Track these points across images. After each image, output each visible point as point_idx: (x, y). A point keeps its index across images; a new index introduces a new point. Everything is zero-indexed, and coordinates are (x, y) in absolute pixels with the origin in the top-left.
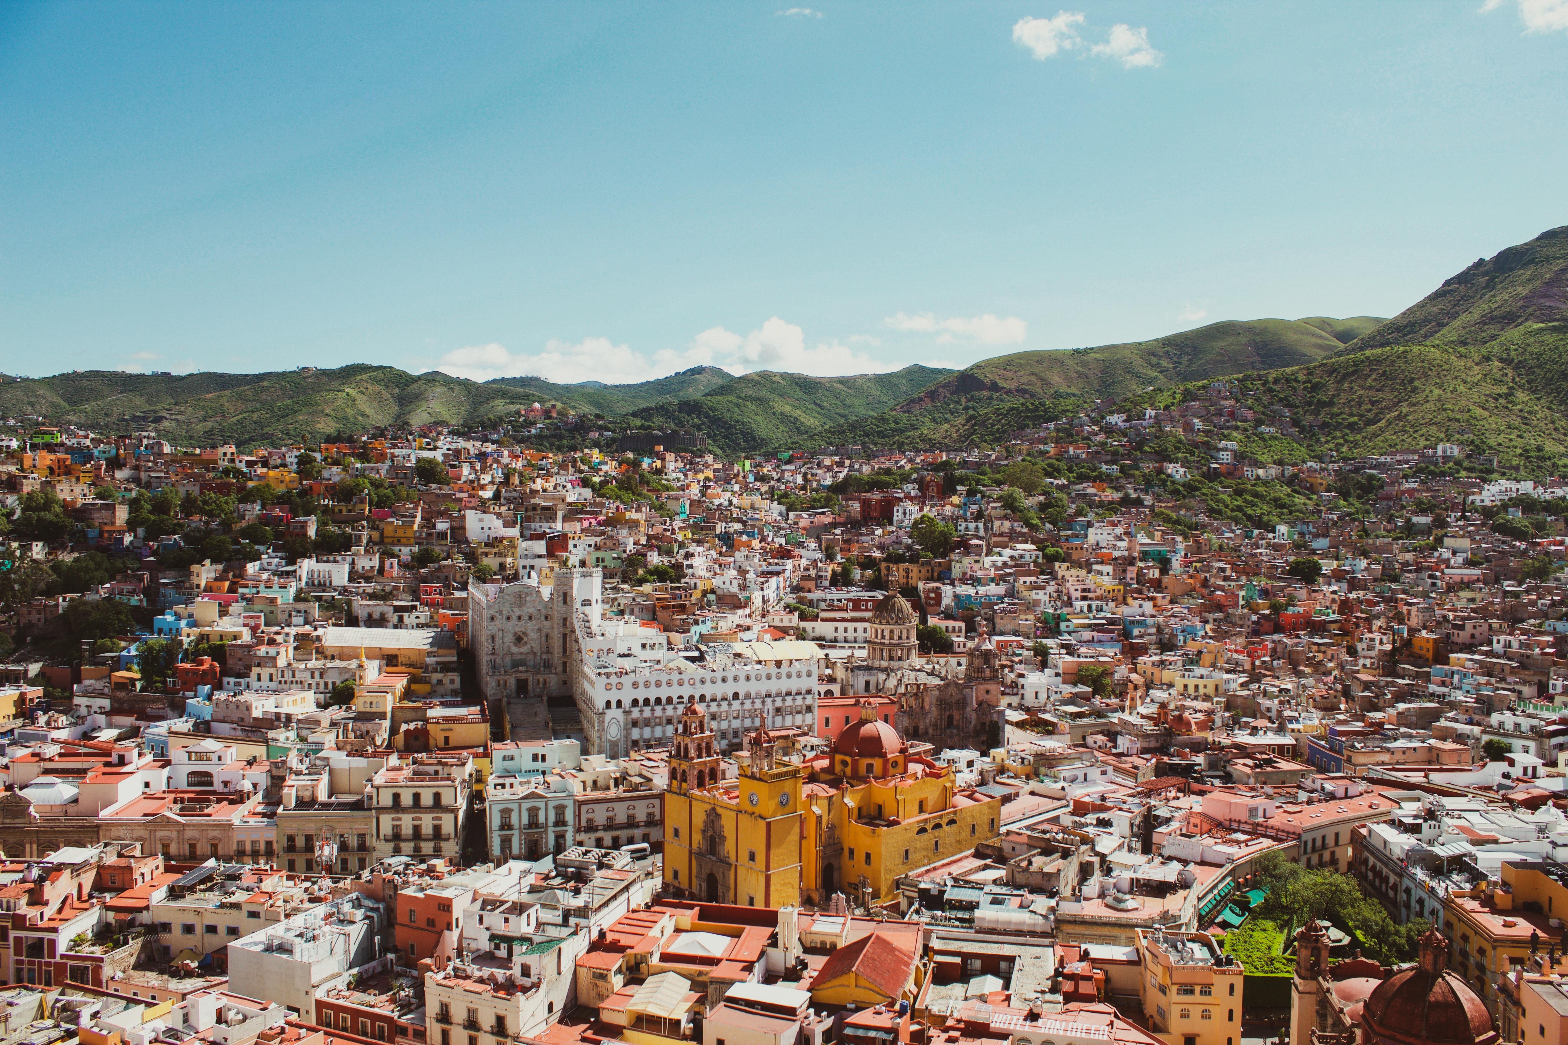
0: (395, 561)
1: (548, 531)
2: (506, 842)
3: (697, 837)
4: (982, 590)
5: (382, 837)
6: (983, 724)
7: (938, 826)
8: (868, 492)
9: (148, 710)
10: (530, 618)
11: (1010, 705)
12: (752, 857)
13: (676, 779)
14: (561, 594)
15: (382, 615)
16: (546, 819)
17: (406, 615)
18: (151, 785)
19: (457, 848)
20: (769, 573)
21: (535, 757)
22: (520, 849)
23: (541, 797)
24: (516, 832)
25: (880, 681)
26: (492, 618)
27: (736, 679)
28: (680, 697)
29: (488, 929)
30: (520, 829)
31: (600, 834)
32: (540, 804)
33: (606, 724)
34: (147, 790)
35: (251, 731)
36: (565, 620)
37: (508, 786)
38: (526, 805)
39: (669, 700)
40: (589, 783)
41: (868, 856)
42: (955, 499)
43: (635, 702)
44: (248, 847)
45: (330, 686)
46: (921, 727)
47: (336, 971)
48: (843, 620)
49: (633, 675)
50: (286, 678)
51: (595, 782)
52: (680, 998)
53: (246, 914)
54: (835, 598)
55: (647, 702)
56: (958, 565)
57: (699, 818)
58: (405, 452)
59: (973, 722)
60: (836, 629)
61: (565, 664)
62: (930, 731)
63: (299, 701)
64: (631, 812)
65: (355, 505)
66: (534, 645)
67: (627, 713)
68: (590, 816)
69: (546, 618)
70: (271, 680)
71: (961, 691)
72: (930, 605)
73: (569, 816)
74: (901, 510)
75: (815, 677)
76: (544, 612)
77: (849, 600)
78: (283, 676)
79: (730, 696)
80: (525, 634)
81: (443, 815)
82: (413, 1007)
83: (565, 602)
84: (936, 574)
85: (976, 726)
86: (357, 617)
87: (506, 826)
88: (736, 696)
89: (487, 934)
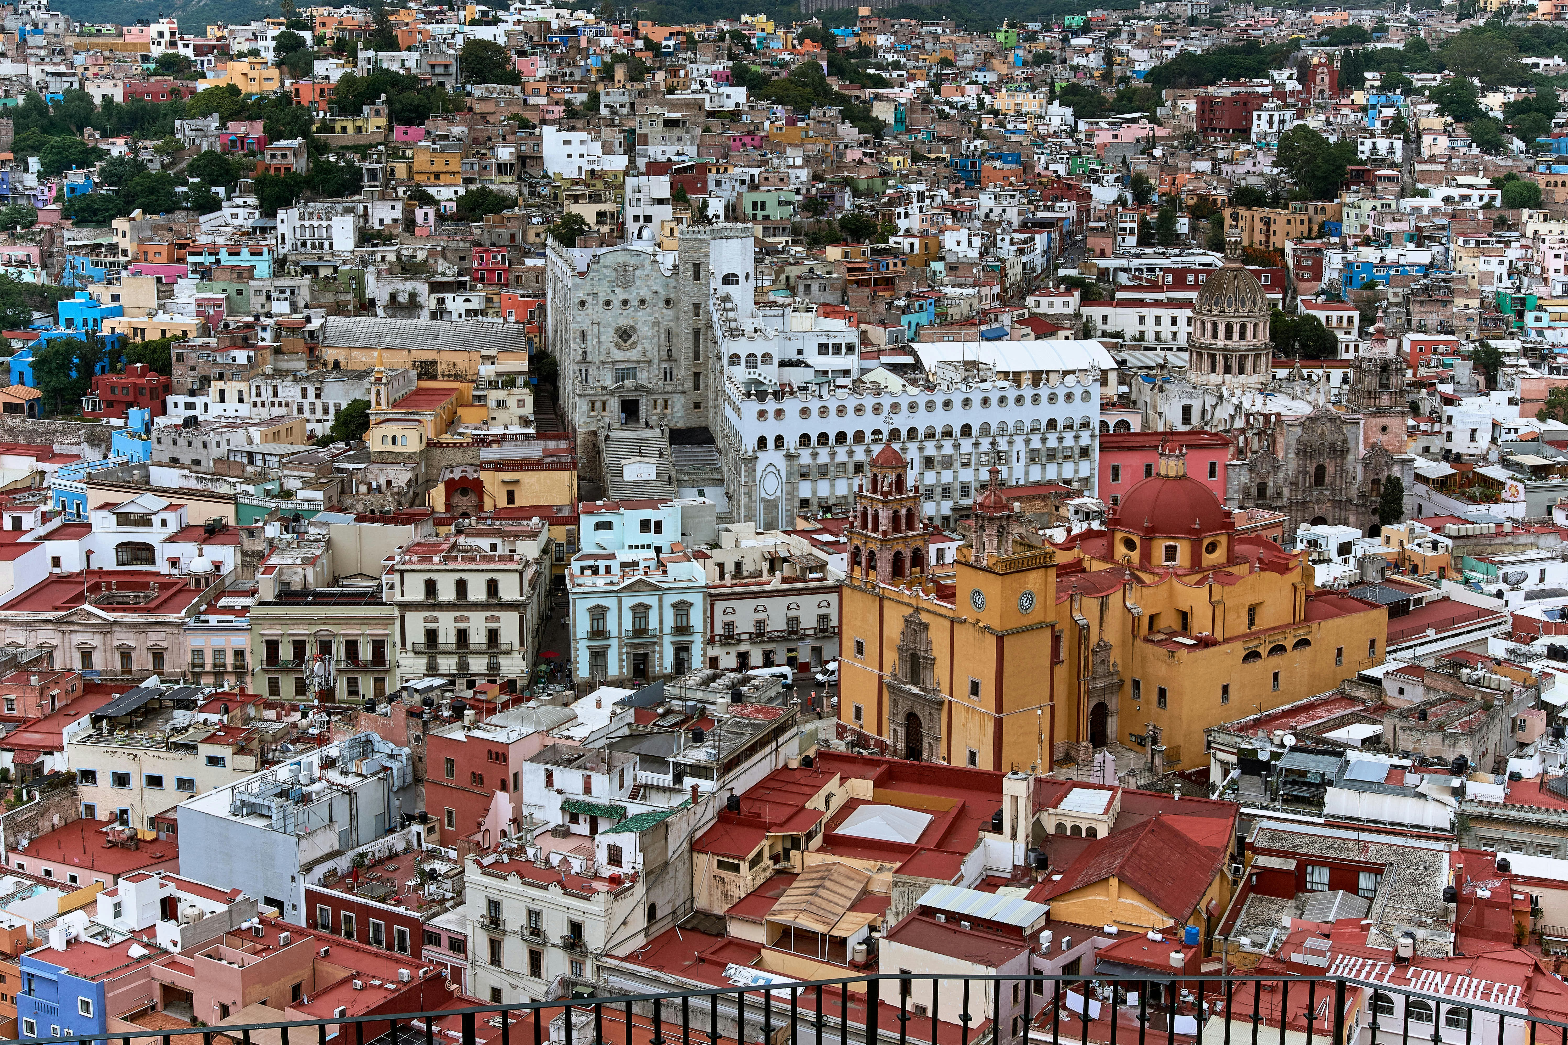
0: (431, 211)
1: (675, 159)
2: (598, 656)
3: (891, 657)
4: (1391, 254)
5: (409, 646)
6: (1376, 482)
7: (1279, 649)
8: (1213, 84)
9: (56, 448)
10: (642, 302)
11: (1426, 450)
12: (975, 689)
13: (859, 563)
14: (690, 265)
15: (413, 296)
16: (661, 622)
17: (449, 296)
18: (63, 562)
19: (524, 665)
20: (1034, 224)
21: (645, 526)
22: (621, 667)
23: (654, 588)
24: (614, 643)
25: (1208, 407)
26: (583, 303)
27: (966, 403)
28: (877, 432)
29: (560, 792)
30: (620, 637)
31: (744, 647)
32: (651, 600)
33: (759, 474)
34: (57, 570)
35: (212, 480)
36: (697, 307)
37: (602, 570)
38: (629, 601)
39: (859, 436)
40: (730, 568)
41: (1162, 693)
42: (1359, 97)
43: (805, 440)
44: (209, 659)
45: (332, 411)
46: (1271, 484)
47: (336, 847)
48: (1157, 304)
49: (800, 395)
50: (263, 398)
51: (738, 565)
52: (848, 904)
53: (205, 761)
54: (1145, 267)
55: (823, 438)
56: (1354, 211)
57: (894, 627)
58: (446, 28)
59: (1359, 479)
60: (1142, 319)
61: (697, 375)
62: (1286, 492)
63: (283, 433)
64: (793, 614)
65: (366, 120)
66: (647, 346)
67: (792, 457)
68: (729, 618)
69: (668, 302)
70: (241, 400)
71: (1340, 429)
72: (1303, 279)
73: (696, 619)
74: (1265, 116)
75: (1096, 401)
76: (663, 293)
77: (1166, 270)
78: (258, 395)
79: (957, 430)
80: (634, 329)
81: (501, 614)
82: (448, 904)
83: (697, 277)
84: (1315, 228)
85: (1363, 484)
86: (372, 301)
87: (598, 633)
88: (966, 430)
89: (560, 799)
